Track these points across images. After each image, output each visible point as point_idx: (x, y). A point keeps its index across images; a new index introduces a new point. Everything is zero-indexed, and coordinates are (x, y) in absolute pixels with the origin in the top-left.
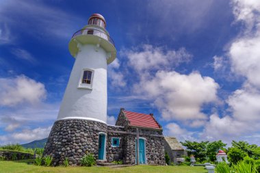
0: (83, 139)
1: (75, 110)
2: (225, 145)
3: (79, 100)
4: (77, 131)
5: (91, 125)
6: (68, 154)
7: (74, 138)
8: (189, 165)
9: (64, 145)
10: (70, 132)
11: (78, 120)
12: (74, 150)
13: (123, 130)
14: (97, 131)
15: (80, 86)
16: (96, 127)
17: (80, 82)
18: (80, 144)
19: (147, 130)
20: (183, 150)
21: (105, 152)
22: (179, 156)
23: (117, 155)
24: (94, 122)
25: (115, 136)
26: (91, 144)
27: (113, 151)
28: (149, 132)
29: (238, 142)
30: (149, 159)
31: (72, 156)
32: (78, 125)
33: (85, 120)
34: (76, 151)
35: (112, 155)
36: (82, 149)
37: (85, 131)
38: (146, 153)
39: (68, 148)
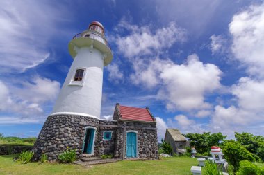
0: (66, 134)
1: (63, 106)
2: (225, 137)
3: (69, 96)
4: (62, 126)
5: (77, 120)
6: (49, 149)
7: (58, 133)
8: (190, 156)
9: (47, 140)
10: (55, 127)
11: (64, 115)
12: (55, 145)
13: (115, 123)
14: (84, 125)
15: (70, 83)
16: (83, 122)
17: (72, 80)
18: (63, 139)
19: (139, 123)
20: (185, 141)
21: (94, 146)
22: (181, 147)
23: (108, 149)
24: (81, 117)
25: (107, 130)
26: (75, 138)
27: (104, 145)
28: (142, 126)
29: (241, 133)
30: (140, 152)
31: (53, 151)
32: (64, 120)
33: (71, 115)
34: (57, 147)
35: (103, 149)
36: (64, 144)
37: (69, 125)
38: (137, 146)
39: (50, 144)
